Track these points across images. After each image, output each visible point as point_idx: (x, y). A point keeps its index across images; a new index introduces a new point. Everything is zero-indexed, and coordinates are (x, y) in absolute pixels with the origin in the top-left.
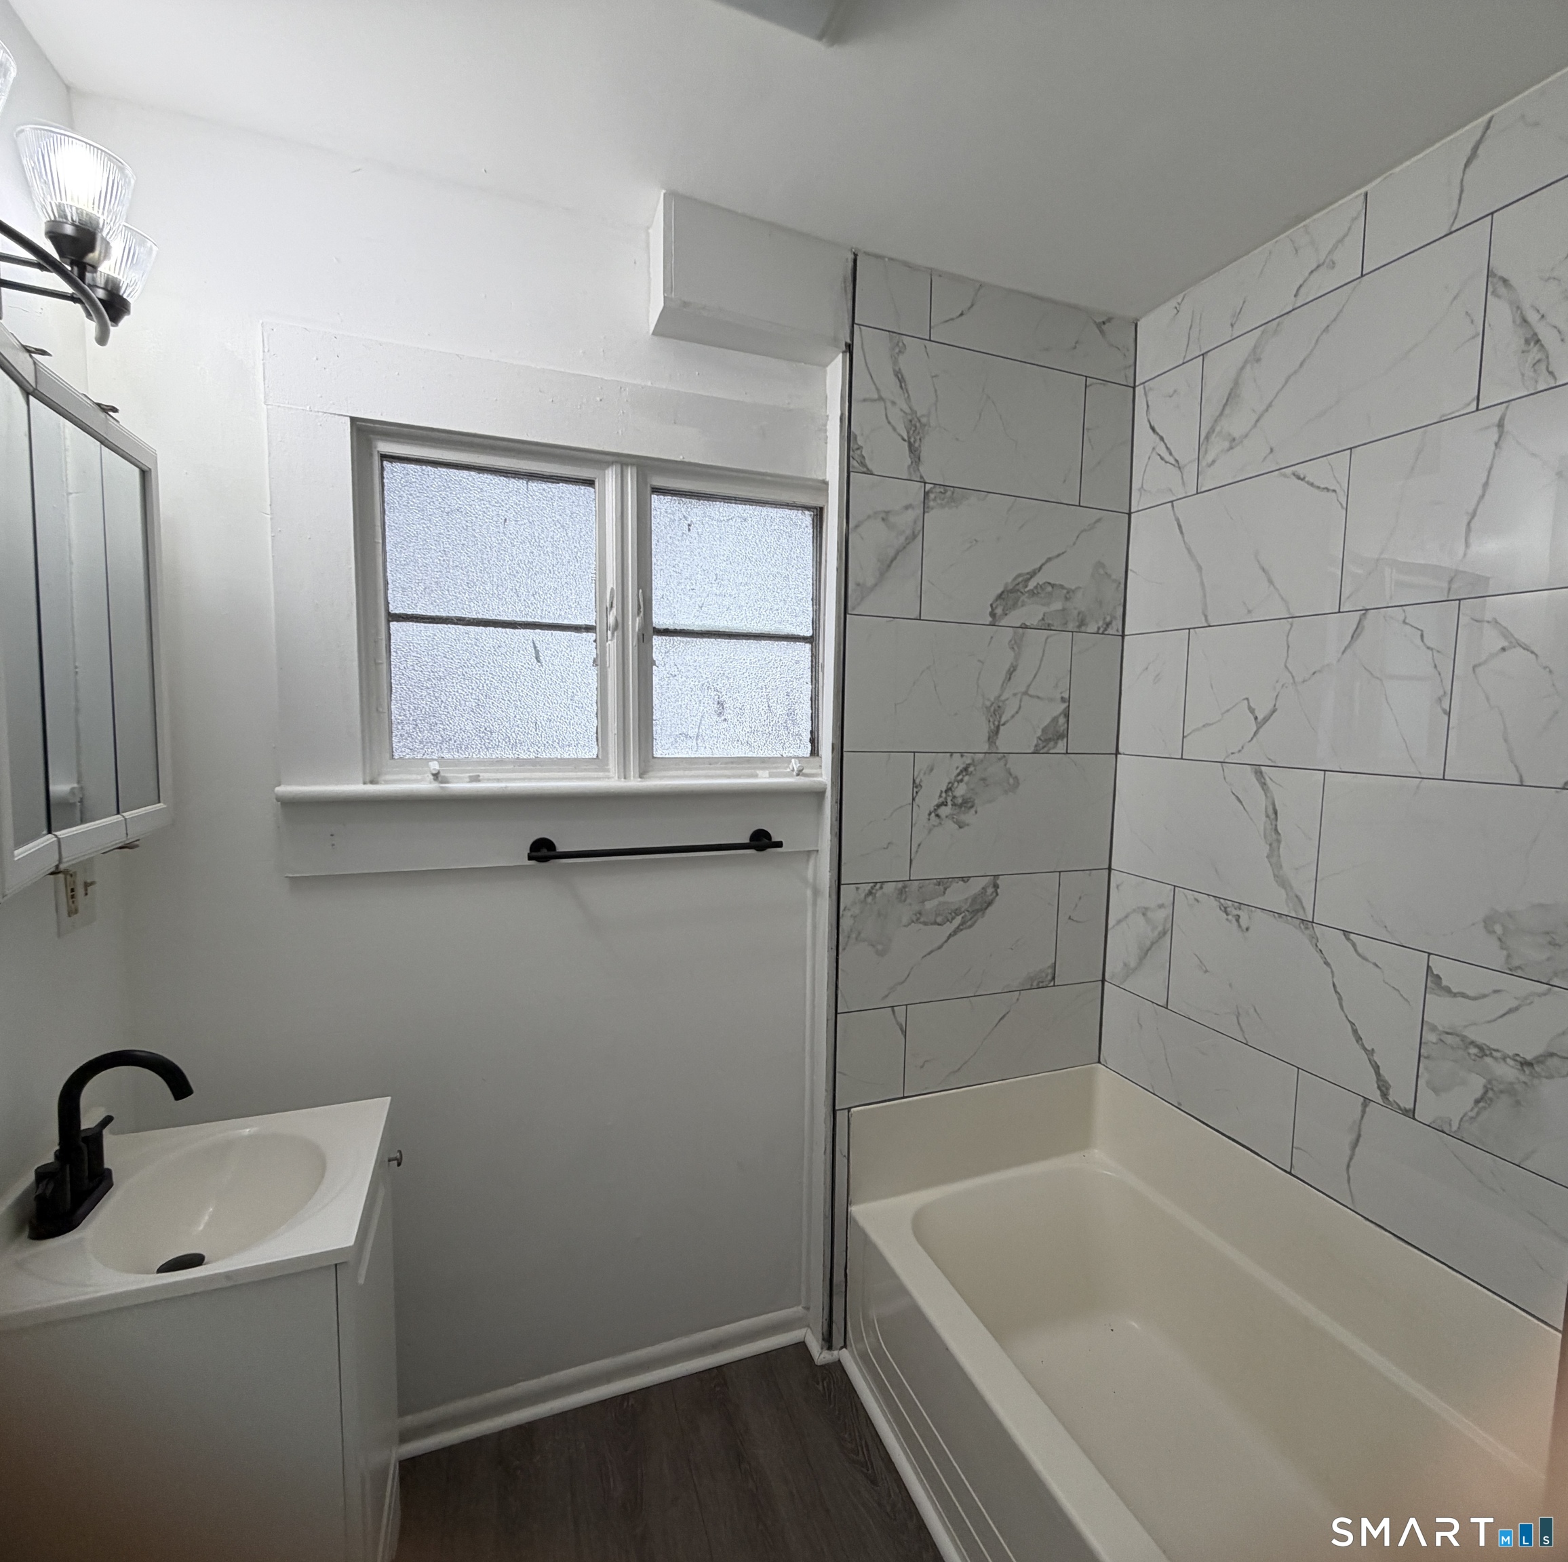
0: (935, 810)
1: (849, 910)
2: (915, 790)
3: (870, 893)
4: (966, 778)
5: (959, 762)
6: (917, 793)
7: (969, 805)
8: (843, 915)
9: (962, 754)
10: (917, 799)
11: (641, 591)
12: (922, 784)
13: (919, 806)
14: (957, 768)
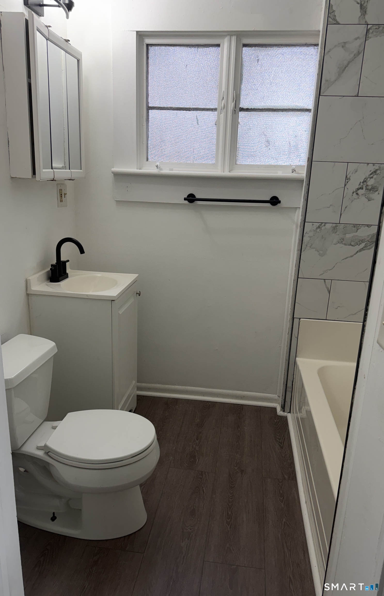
0: (356, 191)
1: (308, 234)
2: (347, 181)
3: (319, 227)
4: (375, 176)
5: (372, 168)
6: (347, 182)
7: (376, 190)
8: (305, 236)
9: (374, 164)
10: (347, 185)
11: (235, 91)
12: (351, 178)
13: (348, 189)
14: (371, 171)
